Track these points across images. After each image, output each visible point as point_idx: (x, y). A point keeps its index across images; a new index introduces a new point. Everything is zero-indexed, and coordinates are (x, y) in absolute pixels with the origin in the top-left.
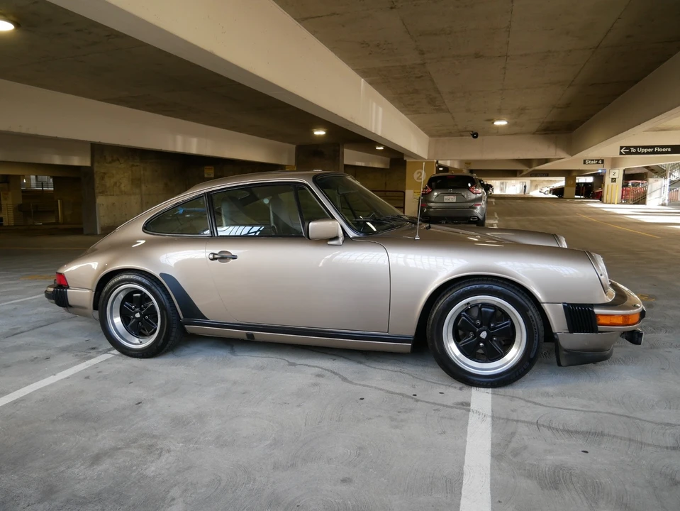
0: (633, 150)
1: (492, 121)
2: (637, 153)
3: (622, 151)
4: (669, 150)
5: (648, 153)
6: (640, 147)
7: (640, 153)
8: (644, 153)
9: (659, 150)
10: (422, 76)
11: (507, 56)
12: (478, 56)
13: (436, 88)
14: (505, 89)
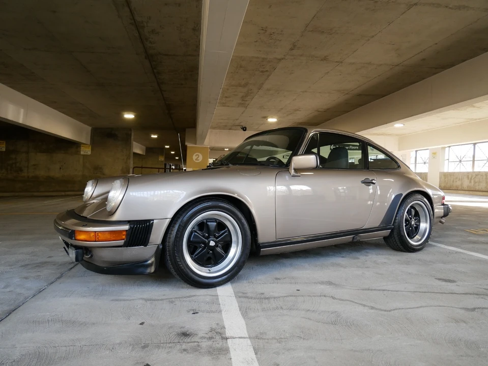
1: (266, 117)
9: (352, 147)
10: (267, 71)
11: (342, 62)
12: (325, 59)
13: (263, 84)
14: (306, 92)
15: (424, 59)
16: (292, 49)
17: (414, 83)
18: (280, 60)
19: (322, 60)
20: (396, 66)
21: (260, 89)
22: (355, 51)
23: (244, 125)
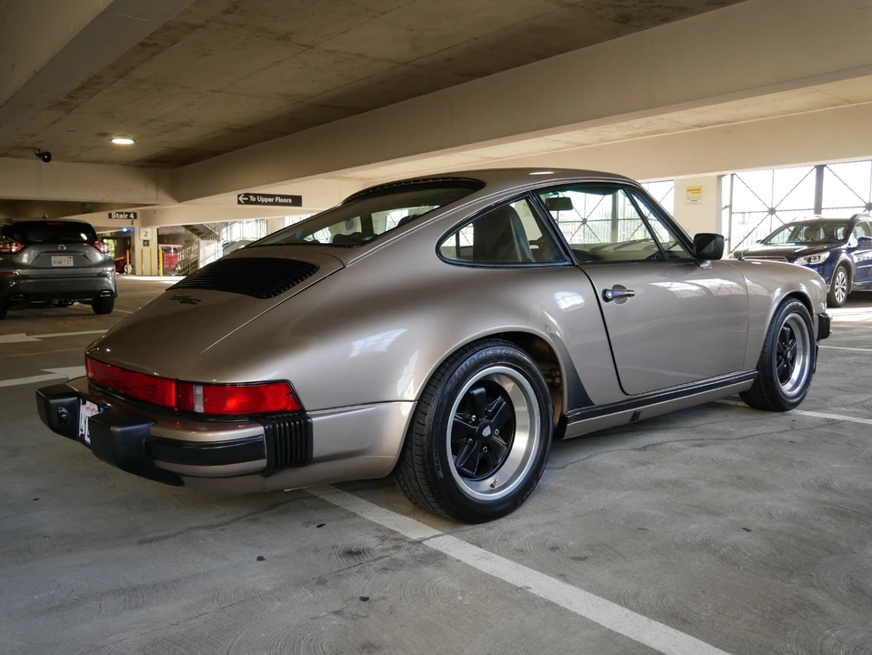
0: (253, 199)
2: (257, 203)
3: (241, 199)
4: (290, 201)
5: (268, 204)
6: (260, 195)
7: (260, 203)
8: (264, 204)
9: (281, 200)
10: (155, 45)
11: (312, 47)
12: (285, 38)
13: (133, 68)
14: (219, 91)
15: (450, 59)
16: (227, 12)
17: (420, 94)
18: (193, 28)
19: (278, 39)
20: (404, 64)
21: (120, 78)
22: (344, 32)
23: (44, 148)
